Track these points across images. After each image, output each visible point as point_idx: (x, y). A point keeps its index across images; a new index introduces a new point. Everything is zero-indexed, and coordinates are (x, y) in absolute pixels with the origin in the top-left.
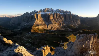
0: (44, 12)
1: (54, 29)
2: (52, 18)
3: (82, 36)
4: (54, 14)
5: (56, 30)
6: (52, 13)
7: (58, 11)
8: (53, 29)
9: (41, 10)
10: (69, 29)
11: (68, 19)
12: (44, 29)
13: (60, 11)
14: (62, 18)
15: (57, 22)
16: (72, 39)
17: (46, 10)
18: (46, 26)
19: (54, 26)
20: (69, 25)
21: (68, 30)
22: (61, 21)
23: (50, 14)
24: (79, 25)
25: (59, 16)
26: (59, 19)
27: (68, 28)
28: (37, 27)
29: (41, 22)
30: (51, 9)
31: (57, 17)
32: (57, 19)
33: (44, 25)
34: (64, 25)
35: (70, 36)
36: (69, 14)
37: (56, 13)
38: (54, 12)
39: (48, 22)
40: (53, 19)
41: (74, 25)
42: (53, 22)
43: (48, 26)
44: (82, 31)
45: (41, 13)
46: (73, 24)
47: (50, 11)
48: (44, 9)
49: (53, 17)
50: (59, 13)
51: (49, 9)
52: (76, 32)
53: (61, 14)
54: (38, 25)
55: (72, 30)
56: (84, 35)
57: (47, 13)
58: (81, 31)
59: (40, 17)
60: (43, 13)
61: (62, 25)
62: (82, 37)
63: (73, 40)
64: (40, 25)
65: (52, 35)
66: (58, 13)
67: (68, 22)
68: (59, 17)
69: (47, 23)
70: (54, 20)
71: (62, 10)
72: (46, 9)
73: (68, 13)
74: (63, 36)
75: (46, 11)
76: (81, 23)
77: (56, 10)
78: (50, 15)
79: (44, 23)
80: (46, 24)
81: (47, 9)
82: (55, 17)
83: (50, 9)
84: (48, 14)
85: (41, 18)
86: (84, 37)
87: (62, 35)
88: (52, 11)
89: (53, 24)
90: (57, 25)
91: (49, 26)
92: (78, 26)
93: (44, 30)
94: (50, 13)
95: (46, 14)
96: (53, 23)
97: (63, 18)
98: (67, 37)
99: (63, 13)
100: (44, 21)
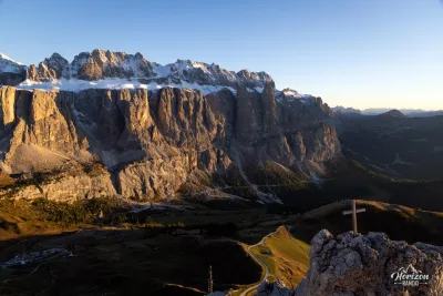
0: (82, 74)
1: (162, 192)
2: (143, 118)
3: (357, 249)
4: (161, 90)
5: (173, 202)
6: (144, 86)
7: (185, 72)
8: (152, 195)
9: (56, 57)
10: (259, 193)
11: (254, 125)
12: (93, 201)
13: (197, 76)
14: (215, 122)
15: (179, 145)
16: (279, 265)
17: (100, 63)
18: (106, 179)
19: (164, 173)
20: (261, 164)
21: (256, 197)
22: (204, 139)
23: (132, 93)
24: (327, 163)
25: (196, 109)
26: (193, 126)
27: (255, 187)
28: (30, 193)
29: (64, 148)
30: (139, 56)
31: (182, 115)
32: (182, 125)
33: (87, 169)
34: (228, 162)
35: (266, 242)
36: (260, 90)
37: (172, 86)
38: (160, 81)
39: (120, 150)
40: (151, 130)
41: (293, 168)
42: (156, 147)
43: (122, 176)
44: (355, 211)
45: (57, 85)
46: (285, 161)
47: (129, 75)
48: (83, 55)
49: (155, 110)
50: (196, 86)
51: (119, 54)
52: (308, 215)
53: (205, 90)
54: (39, 178)
55: (279, 201)
56: (373, 243)
57: (110, 84)
58: (350, 208)
59: (50, 112)
60: (75, 85)
61: (213, 161)
62: (351, 256)
63: (288, 271)
64: (56, 172)
65: (152, 233)
66: (187, 87)
67: (254, 145)
68: (195, 116)
69: (110, 158)
70: (157, 135)
71: (209, 68)
72: (96, 53)
73: (252, 85)
74: (224, 240)
75: (95, 69)
76: (343, 151)
77: (171, 67)
78: (128, 98)
79: (86, 155)
80: (100, 162)
81: (108, 54)
82: (168, 111)
83: (127, 57)
84: (116, 93)
85: (61, 119)
86: (374, 254)
87: (214, 230)
88: (146, 71)
89: (151, 159)
90: (178, 169)
91: (129, 179)
92: (321, 169)
93: (92, 205)
94: (130, 86)
95: (103, 92)
96: (152, 150)
97: (218, 121)
98: (248, 248)
99: (220, 88)
100: (85, 141)
